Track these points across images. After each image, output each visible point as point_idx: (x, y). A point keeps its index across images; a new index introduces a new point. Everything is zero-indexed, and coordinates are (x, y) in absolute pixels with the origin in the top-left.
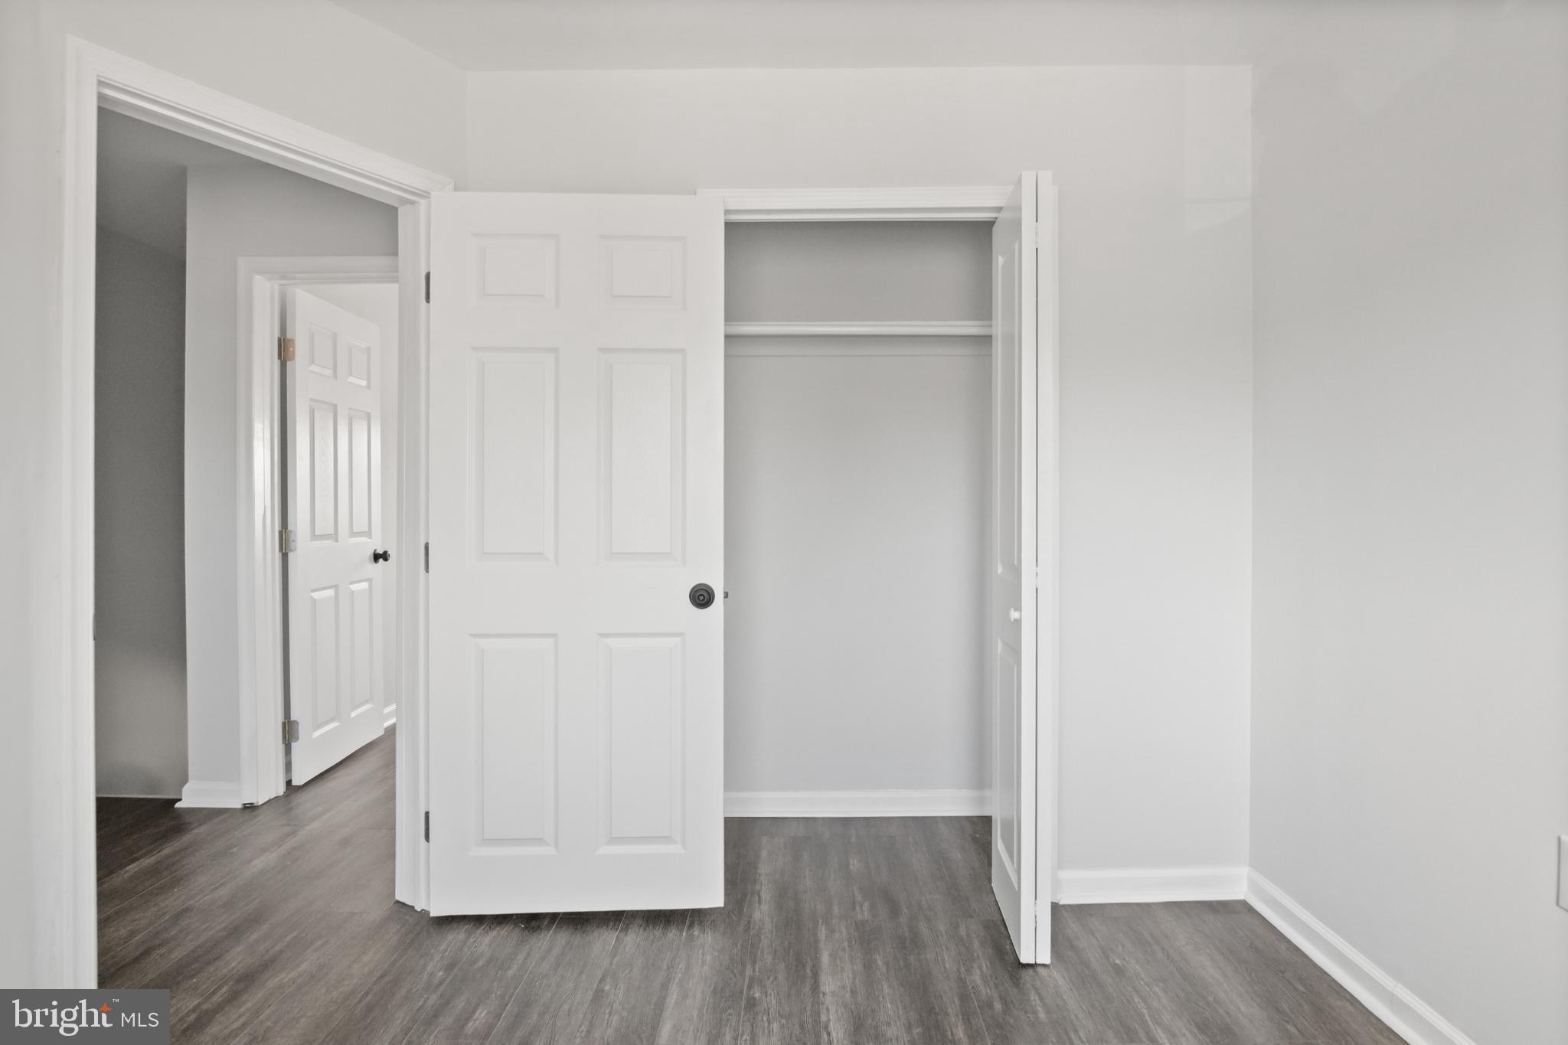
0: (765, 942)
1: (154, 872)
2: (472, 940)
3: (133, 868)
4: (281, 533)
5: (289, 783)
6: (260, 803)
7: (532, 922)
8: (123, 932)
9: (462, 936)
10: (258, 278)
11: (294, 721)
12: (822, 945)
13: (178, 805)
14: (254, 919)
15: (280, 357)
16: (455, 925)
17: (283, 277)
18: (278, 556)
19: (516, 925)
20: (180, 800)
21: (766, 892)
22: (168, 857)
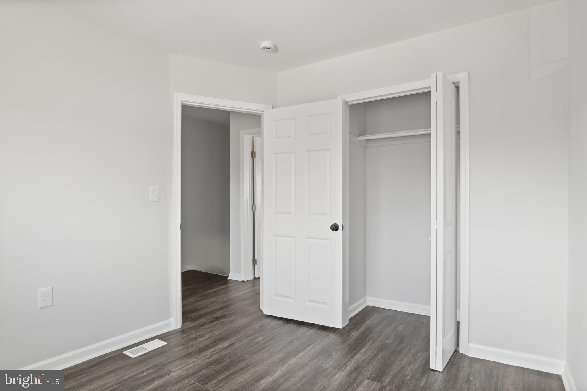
0: (349, 341)
1: (214, 292)
2: (271, 322)
3: (211, 291)
4: (252, 206)
5: (254, 277)
6: (245, 281)
7: (289, 321)
8: (201, 303)
9: (269, 320)
10: (245, 136)
11: (256, 259)
12: (366, 347)
13: (228, 278)
14: (227, 306)
15: (252, 157)
16: (269, 318)
17: (253, 134)
18: (251, 213)
19: (284, 321)
20: (228, 277)
21: (362, 329)
22: (219, 289)
